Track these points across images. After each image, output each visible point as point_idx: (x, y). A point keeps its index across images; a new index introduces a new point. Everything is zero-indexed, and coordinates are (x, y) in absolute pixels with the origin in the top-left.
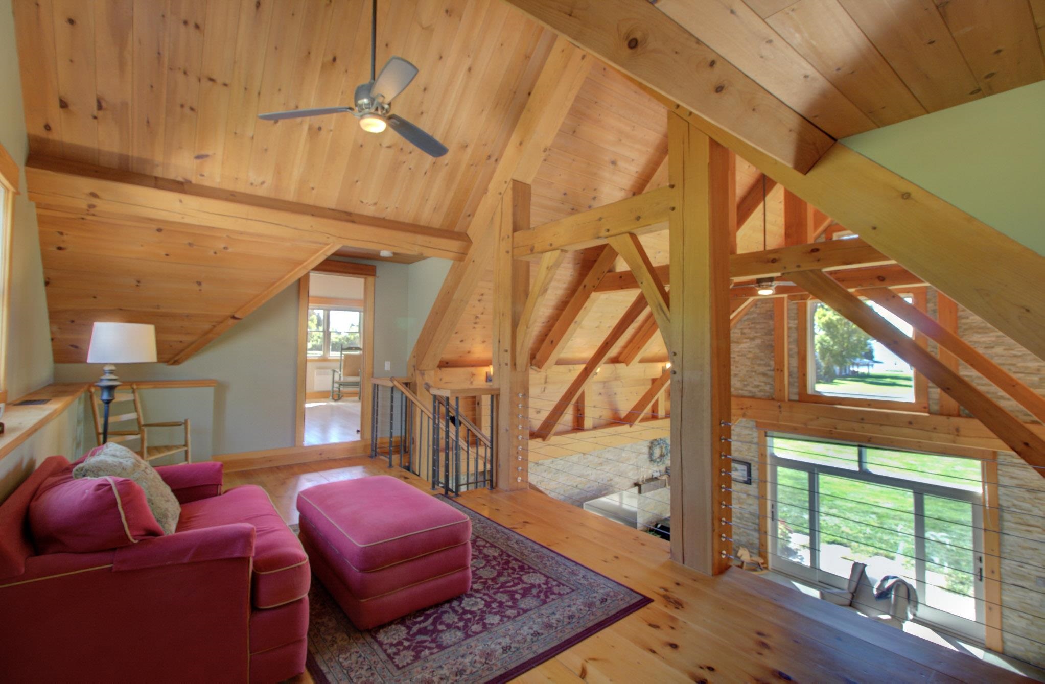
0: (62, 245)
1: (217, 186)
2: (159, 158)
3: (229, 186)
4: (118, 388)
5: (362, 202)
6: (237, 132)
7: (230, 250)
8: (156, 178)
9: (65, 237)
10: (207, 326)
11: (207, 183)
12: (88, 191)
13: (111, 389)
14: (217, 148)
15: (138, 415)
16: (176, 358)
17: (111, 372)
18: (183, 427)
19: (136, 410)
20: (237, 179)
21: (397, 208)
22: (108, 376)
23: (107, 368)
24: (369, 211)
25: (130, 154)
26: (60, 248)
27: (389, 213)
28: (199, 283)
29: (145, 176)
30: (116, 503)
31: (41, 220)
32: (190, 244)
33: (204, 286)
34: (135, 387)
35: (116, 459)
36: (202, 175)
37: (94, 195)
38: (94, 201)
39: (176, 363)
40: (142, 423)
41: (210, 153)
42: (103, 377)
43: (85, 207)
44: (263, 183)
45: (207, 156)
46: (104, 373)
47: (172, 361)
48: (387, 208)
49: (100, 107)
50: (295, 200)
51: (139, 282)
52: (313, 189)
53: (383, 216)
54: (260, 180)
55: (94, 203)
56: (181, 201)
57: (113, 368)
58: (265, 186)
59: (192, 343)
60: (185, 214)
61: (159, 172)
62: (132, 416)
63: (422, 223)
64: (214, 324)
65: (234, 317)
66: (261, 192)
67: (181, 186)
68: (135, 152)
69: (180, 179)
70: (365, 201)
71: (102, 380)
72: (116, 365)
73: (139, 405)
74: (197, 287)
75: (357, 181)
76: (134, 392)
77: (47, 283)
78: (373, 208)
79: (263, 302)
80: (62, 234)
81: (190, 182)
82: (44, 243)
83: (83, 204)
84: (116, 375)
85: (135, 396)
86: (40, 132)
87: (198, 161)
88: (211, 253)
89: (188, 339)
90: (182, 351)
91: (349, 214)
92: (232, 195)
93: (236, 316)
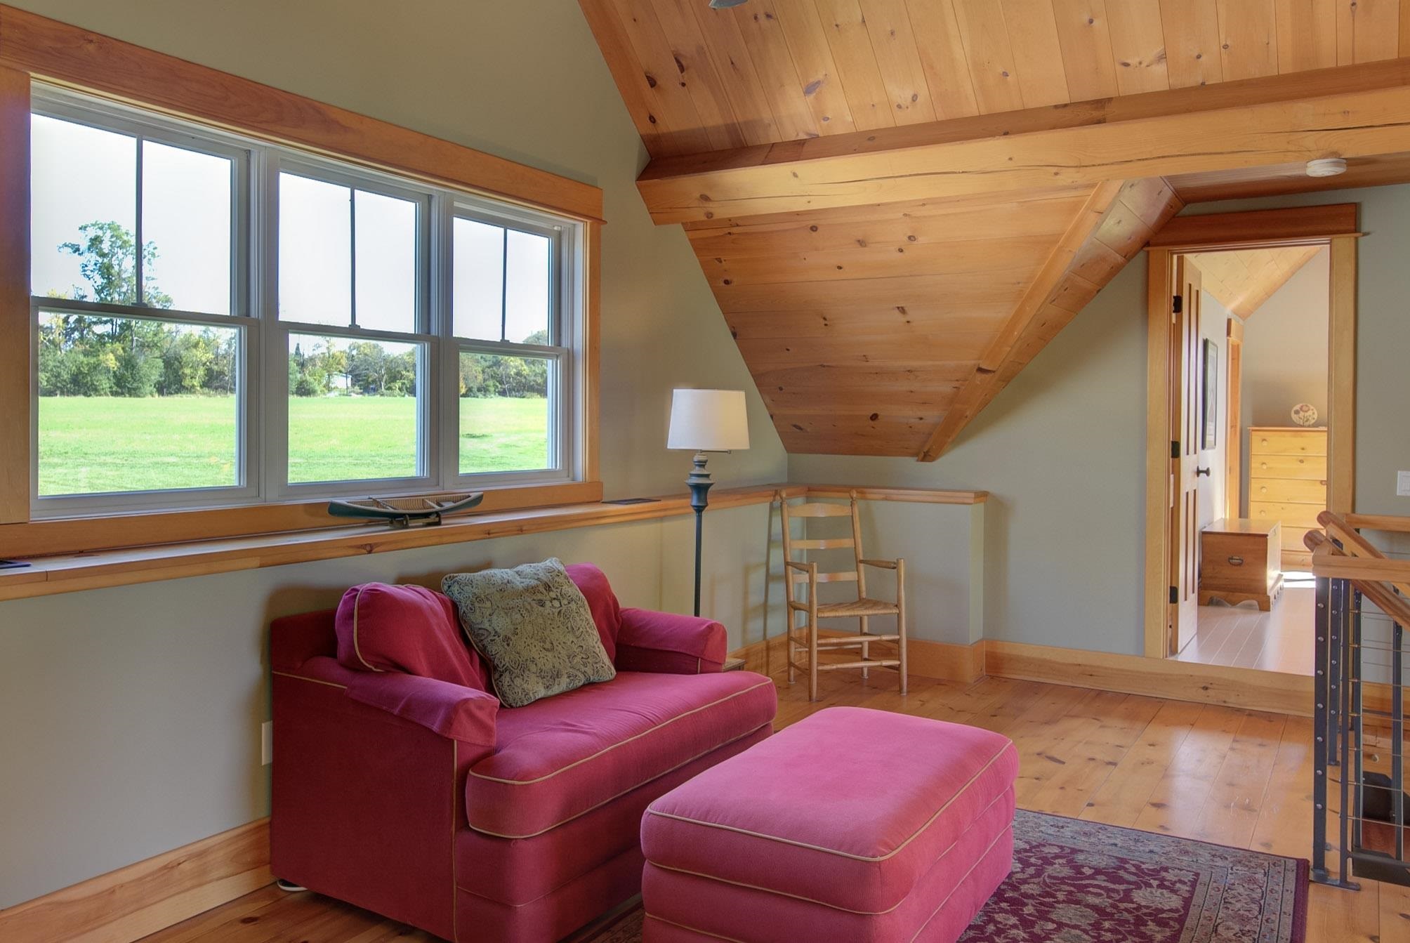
0: (727, 278)
1: (851, 130)
3: (867, 124)
5: (1126, 65)
6: (838, 23)
7: (922, 240)
8: (771, 146)
9: (725, 265)
11: (837, 128)
12: (697, 193)
14: (825, 66)
15: (856, 543)
17: (701, 465)
18: (896, 571)
19: (853, 535)
20: (874, 106)
21: (1226, 47)
22: (697, 471)
23: (696, 458)
24: (1157, 78)
25: (735, 121)
26: (726, 282)
27: (1213, 69)
28: (902, 310)
31: (697, 248)
32: (860, 242)
33: (911, 315)
36: (826, 119)
37: (706, 199)
39: (927, 456)
40: (858, 556)
41: (820, 77)
42: (691, 472)
43: (707, 217)
44: (915, 98)
45: (818, 83)
47: (922, 455)
48: (1199, 57)
49: (682, 69)
50: (984, 112)
51: (823, 317)
52: (1006, 74)
53: (1194, 80)
54: (909, 94)
56: (795, 175)
58: (920, 103)
59: (939, 422)
60: (808, 196)
61: (775, 138)
63: (1328, 63)
64: (956, 384)
65: (980, 370)
66: (918, 115)
67: (797, 150)
68: (738, 115)
69: (803, 136)
70: (1133, 61)
73: (857, 526)
74: (901, 318)
75: (1091, 21)
77: (735, 335)
78: (1160, 69)
80: (720, 261)
81: (817, 136)
82: (710, 278)
83: (705, 215)
85: (853, 512)
87: (812, 97)
88: (895, 253)
89: (929, 414)
90: (930, 436)
91: (1100, 103)
92: (870, 139)
93: (984, 367)
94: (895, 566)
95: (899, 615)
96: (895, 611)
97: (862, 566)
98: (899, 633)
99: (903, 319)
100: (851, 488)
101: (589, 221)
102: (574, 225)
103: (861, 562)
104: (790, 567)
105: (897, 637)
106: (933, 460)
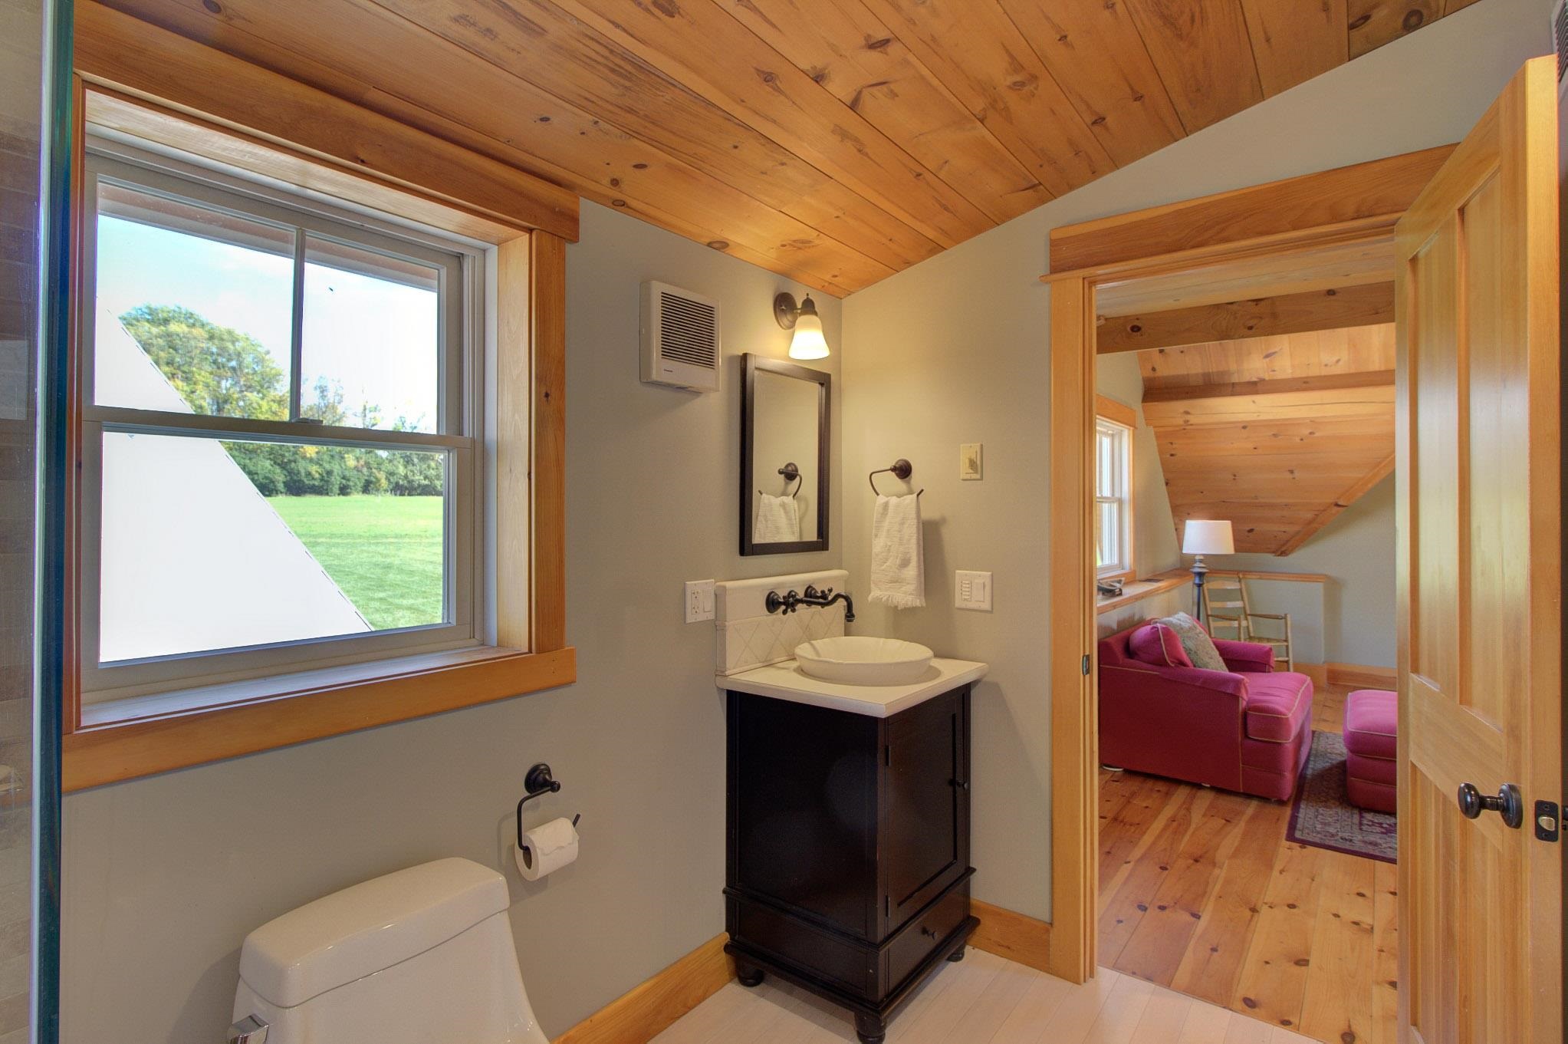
0: (1173, 453)
1: (1290, 376)
2: (1233, 367)
3: (1301, 373)
4: (1206, 575)
7: (1317, 435)
8: (1233, 384)
9: (1174, 446)
10: (1309, 515)
11: (1279, 375)
12: (1182, 411)
13: (1201, 575)
14: (1283, 344)
15: (1244, 604)
16: (1283, 549)
17: (1201, 561)
18: (1283, 620)
19: (1242, 599)
20: (1309, 365)
22: (1198, 564)
23: (1197, 558)
25: (1211, 371)
26: (1172, 455)
28: (1292, 472)
29: (1224, 385)
30: (1160, 639)
31: (1158, 436)
32: (1275, 435)
33: (1297, 474)
34: (1241, 576)
35: (1179, 622)
36: (1274, 371)
37: (1187, 413)
38: (1188, 417)
39: (1283, 553)
40: (1248, 612)
41: (1278, 351)
42: (1196, 565)
43: (1182, 423)
44: (1338, 362)
45: (1275, 353)
46: (1195, 562)
47: (1279, 552)
50: (1383, 369)
51: (1235, 476)
54: (1335, 359)
55: (1187, 419)
56: (1254, 402)
57: (1202, 557)
58: (1341, 363)
59: (1298, 533)
60: (1259, 412)
61: (1235, 379)
62: (1239, 604)
64: (1316, 513)
65: (1337, 505)
66: (1337, 370)
67: (1254, 387)
68: (1213, 368)
69: (1254, 379)
71: (1195, 567)
72: (1203, 555)
73: (1245, 594)
74: (1289, 476)
76: (1240, 581)
77: (1167, 484)
79: (1370, 486)
80: (1172, 443)
81: (1264, 380)
82: (1161, 452)
83: (1180, 421)
84: (1205, 564)
85: (1241, 586)
86: (1150, 374)
87: (1268, 360)
88: (1297, 440)
89: (1292, 529)
90: (1288, 541)
92: (1305, 382)
93: (1340, 503)
94: (1285, 618)
95: (1287, 647)
96: (1286, 644)
97: (1249, 617)
98: (1288, 656)
99: (1291, 476)
100: (1238, 572)
101: (1132, 428)
102: (1122, 431)
103: (1249, 615)
104: (1210, 618)
105: (1286, 659)
106: (1287, 555)
